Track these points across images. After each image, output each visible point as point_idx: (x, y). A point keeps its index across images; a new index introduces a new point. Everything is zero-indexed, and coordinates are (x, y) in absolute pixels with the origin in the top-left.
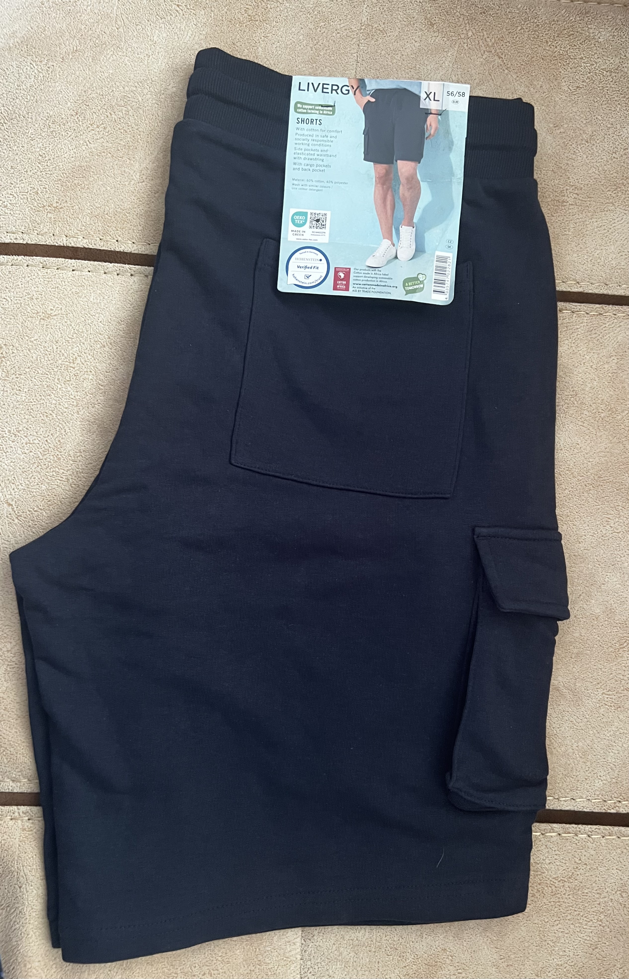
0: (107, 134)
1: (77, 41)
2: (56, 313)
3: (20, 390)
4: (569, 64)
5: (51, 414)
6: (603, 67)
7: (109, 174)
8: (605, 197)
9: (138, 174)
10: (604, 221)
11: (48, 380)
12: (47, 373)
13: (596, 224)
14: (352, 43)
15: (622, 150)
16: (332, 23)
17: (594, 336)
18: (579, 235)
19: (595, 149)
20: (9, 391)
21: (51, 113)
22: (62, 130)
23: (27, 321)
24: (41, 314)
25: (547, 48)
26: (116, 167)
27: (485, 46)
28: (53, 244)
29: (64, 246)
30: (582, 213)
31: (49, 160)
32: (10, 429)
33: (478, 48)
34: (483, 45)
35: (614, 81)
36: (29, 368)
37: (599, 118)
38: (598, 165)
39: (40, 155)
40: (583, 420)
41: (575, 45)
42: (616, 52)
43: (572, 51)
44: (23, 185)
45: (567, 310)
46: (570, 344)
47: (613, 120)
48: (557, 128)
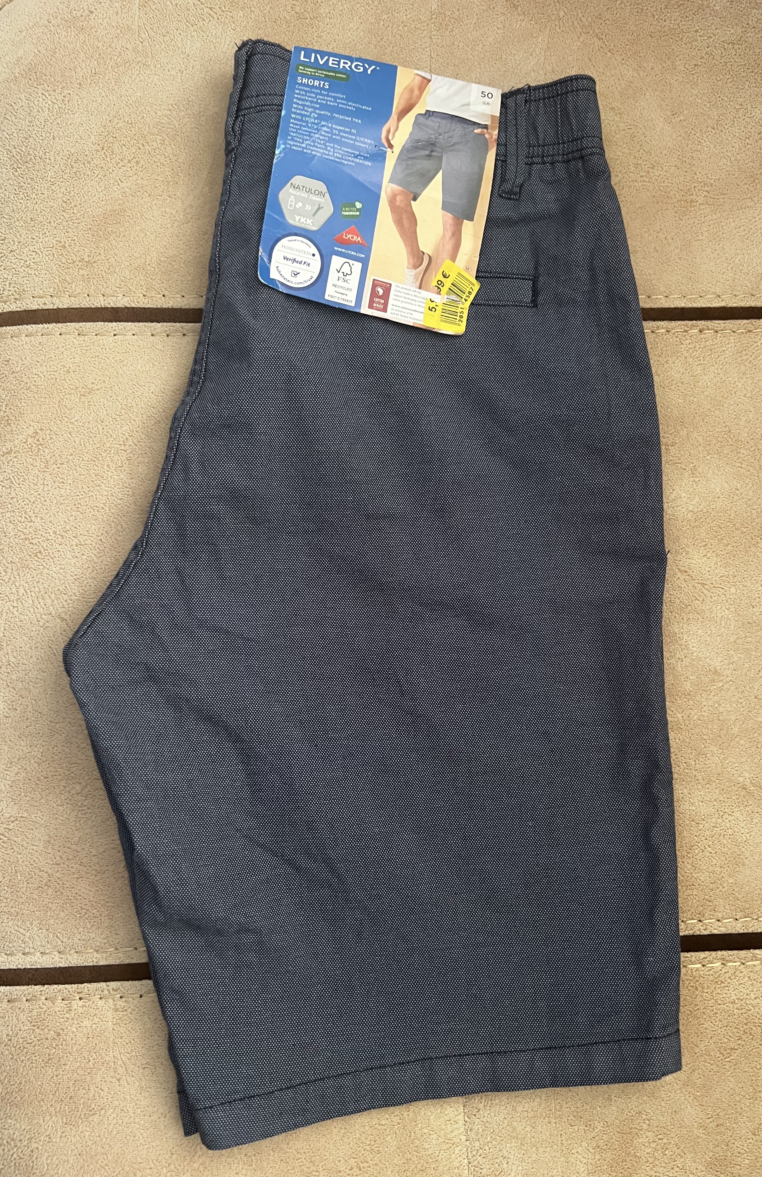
0: (141, 169)
1: (95, 62)
2: (98, 387)
3: (63, 483)
4: (682, 38)
5: (103, 508)
6: (723, 39)
7: (148, 217)
8: (741, 193)
9: (182, 214)
10: (743, 221)
11: (96, 468)
12: (94, 459)
13: (733, 225)
14: (423, 36)
15: (756, 134)
16: (396, 15)
17: (745, 358)
18: (714, 239)
19: (723, 136)
20: (50, 485)
21: (73, 151)
22: (88, 169)
23: (65, 400)
24: (80, 389)
25: (655, 23)
26: (155, 207)
27: (580, 26)
28: (88, 306)
29: (102, 308)
30: (715, 214)
31: (75, 206)
32: (55, 530)
33: (572, 29)
34: (578, 26)
35: (738, 54)
36: (72, 455)
37: (726, 99)
38: (729, 154)
39: (63, 201)
40: (740, 460)
41: (687, 17)
42: (737, 21)
43: (684, 23)
44: (47, 239)
45: (709, 329)
46: (716, 371)
47: (741, 100)
48: (676, 116)
